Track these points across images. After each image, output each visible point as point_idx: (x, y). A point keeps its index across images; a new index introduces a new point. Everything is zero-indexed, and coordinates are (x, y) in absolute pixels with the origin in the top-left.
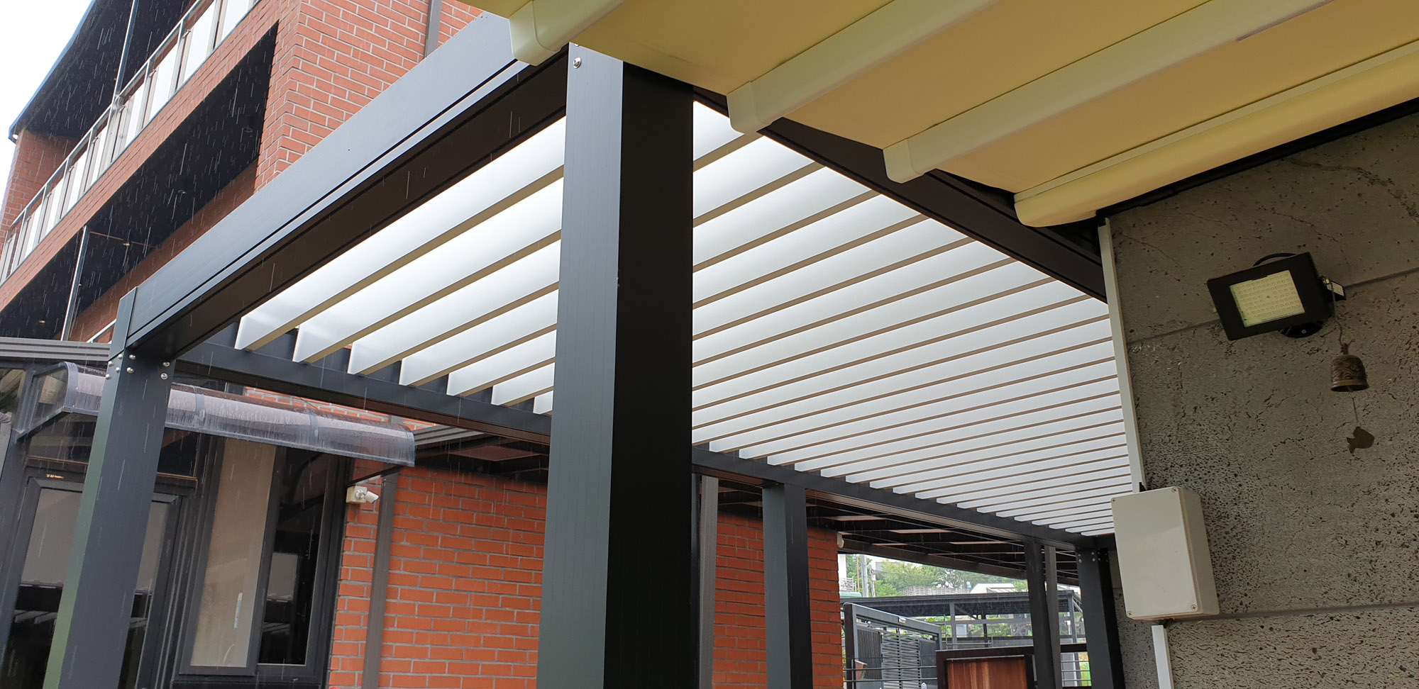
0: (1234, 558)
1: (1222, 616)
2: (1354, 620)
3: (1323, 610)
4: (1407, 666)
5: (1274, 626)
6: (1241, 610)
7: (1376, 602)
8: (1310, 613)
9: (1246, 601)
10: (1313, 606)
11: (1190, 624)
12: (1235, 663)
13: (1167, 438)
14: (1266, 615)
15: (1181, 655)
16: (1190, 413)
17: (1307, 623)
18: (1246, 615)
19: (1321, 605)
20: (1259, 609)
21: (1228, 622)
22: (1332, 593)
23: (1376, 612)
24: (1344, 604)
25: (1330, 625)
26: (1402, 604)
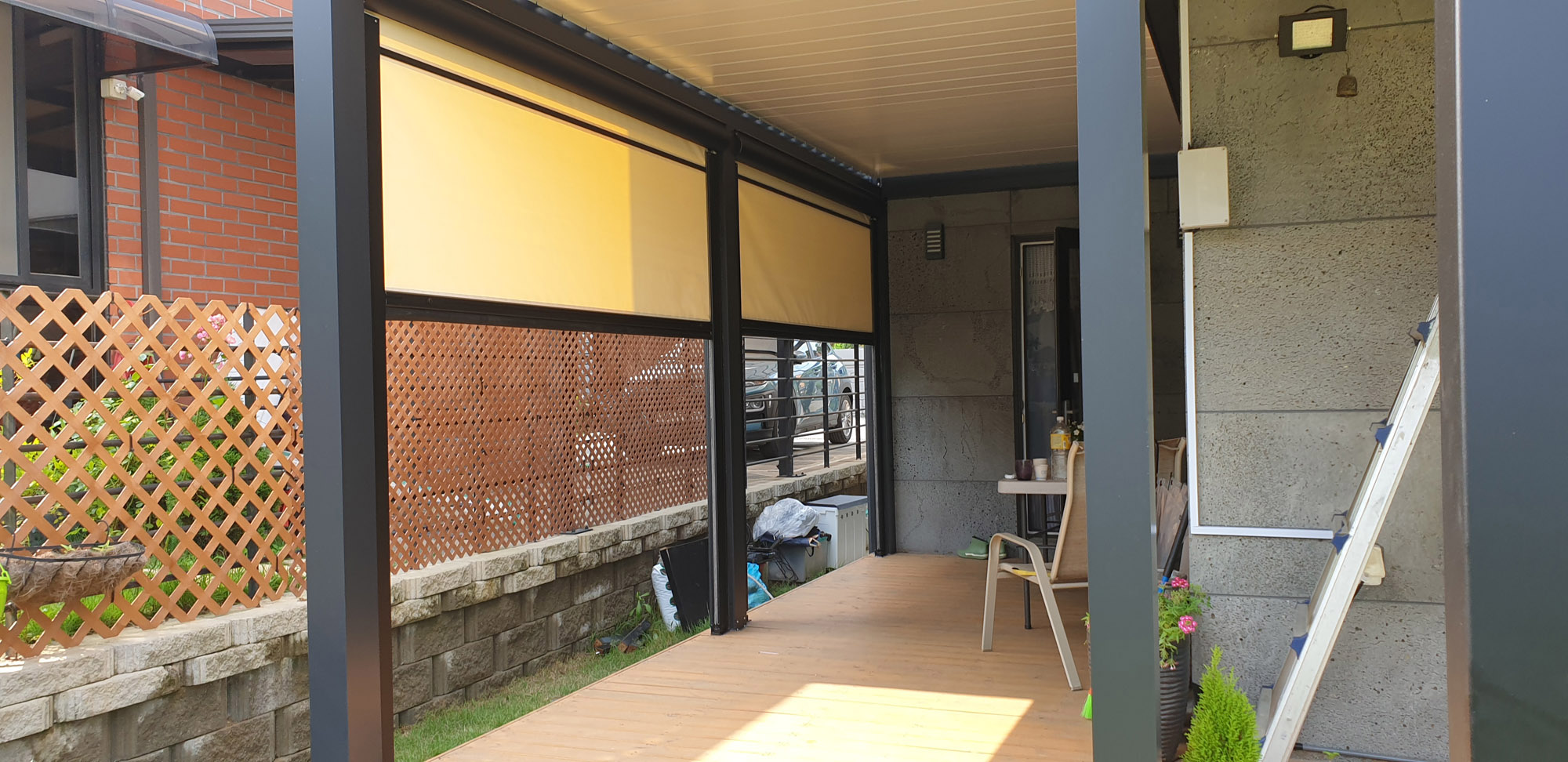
0: (1243, 193)
1: (1230, 227)
2: (1308, 229)
3: (1292, 224)
4: (1332, 254)
5: (1261, 233)
6: (1242, 224)
7: (1323, 220)
8: (1284, 225)
9: (1246, 218)
10: (1286, 222)
11: (1209, 232)
12: (1234, 254)
13: (1210, 116)
14: (1259, 226)
15: (1200, 250)
16: (1227, 99)
17: (1283, 230)
18: (1245, 227)
19: (1291, 221)
20: (1254, 223)
21: (1233, 231)
22: (1298, 215)
23: (1322, 225)
24: (1304, 221)
25: (1294, 232)
26: (1337, 221)
